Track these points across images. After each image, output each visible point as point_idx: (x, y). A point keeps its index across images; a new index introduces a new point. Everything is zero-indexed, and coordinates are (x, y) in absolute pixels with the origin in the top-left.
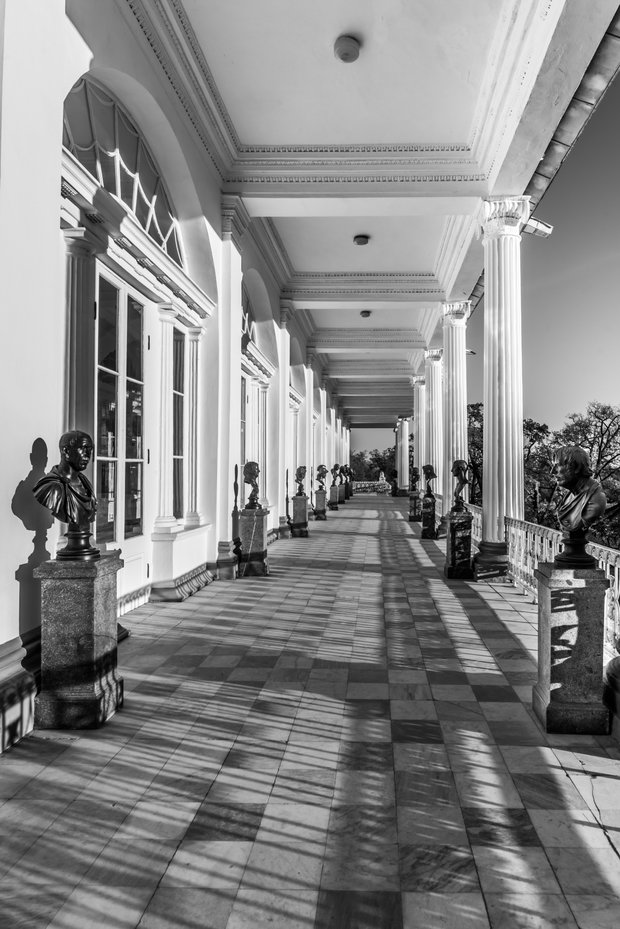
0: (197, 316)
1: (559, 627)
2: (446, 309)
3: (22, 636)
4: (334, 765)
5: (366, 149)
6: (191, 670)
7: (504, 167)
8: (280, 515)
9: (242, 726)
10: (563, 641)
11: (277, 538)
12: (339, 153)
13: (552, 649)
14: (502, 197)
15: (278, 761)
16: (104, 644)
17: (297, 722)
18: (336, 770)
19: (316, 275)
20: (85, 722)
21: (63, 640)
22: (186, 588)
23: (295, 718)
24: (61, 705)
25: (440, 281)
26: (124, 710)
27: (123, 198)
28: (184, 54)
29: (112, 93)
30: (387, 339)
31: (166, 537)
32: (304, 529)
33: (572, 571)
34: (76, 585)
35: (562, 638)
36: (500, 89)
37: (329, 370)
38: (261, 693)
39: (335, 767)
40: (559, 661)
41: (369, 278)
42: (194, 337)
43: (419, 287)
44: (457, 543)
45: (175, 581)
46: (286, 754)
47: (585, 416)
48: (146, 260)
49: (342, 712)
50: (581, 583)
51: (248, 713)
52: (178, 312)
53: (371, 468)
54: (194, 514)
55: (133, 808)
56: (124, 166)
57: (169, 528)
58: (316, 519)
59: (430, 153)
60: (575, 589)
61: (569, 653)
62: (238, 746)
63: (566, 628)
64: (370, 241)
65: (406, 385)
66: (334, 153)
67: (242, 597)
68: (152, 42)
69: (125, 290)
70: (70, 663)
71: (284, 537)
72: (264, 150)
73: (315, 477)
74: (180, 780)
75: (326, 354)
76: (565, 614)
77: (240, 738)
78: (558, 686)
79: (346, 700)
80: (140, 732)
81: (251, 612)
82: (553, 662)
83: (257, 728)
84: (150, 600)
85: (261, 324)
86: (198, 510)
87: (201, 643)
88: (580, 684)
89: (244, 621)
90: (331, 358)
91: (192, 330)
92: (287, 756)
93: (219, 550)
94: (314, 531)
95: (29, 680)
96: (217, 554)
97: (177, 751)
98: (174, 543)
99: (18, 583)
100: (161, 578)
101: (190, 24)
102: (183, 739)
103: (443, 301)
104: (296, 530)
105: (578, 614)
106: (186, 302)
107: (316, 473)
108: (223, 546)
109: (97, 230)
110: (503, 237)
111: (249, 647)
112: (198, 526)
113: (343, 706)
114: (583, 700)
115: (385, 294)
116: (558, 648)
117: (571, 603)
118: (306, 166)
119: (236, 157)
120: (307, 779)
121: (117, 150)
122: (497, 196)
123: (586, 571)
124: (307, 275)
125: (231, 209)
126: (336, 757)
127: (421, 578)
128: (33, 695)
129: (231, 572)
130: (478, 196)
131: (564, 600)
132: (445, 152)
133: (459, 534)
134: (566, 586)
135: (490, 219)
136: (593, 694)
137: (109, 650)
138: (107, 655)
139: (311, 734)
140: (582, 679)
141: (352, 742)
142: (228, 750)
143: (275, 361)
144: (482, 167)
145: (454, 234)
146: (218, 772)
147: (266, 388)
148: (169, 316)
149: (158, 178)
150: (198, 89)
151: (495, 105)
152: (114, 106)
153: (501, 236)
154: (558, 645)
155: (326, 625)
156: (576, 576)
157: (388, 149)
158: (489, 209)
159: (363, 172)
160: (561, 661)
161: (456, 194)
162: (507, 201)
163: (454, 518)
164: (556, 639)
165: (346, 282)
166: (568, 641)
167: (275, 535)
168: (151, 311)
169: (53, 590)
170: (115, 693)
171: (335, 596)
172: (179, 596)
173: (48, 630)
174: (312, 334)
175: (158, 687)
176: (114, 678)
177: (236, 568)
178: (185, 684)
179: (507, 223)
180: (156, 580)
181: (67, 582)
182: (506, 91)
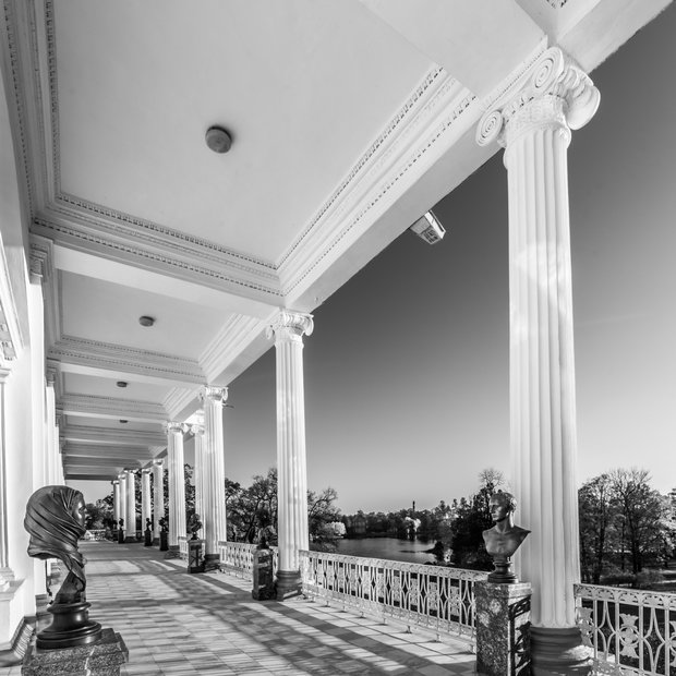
25: (204, 368)
47: (265, 477)
119: (53, 201)
125: (42, 251)
162: (297, 316)
179: (296, 332)
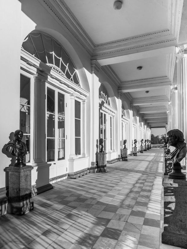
0: (84, 97)
1: (167, 202)
2: (172, 87)
3: (6, 187)
4: (73, 241)
5: (133, 38)
6: (60, 200)
7: (180, 33)
8: (118, 154)
9: (58, 221)
10: (169, 207)
11: (117, 161)
12: (125, 41)
13: (164, 210)
14: (182, 44)
15: (58, 236)
16: (25, 191)
17: (76, 223)
18: (73, 243)
19: (128, 82)
20: (18, 213)
21: (13, 189)
22: (78, 175)
23: (76, 221)
24: (12, 208)
25: (169, 78)
26: (32, 211)
27: (55, 65)
28: (71, 20)
29: (51, 36)
30: (156, 99)
31: (72, 160)
32: (126, 159)
33: (173, 180)
34: (16, 174)
35: (169, 206)
36: (174, 5)
37: (139, 110)
38: (73, 211)
39: (73, 242)
40: (167, 216)
41: (145, 80)
42: (83, 103)
43: (162, 81)
44: (167, 165)
45: (74, 173)
46: (63, 234)
48: (62, 81)
49: (92, 221)
50: (176, 185)
51: (63, 217)
52: (76, 96)
53: (161, 140)
54: (84, 154)
55: (6, 244)
56: (56, 56)
57: (73, 158)
58: (134, 156)
59: (155, 34)
60: (174, 187)
61: (172, 213)
62: (52, 229)
63: (170, 203)
64: (142, 68)
65: (165, 114)
66: (123, 41)
67: (93, 179)
68: (60, 19)
69: (57, 91)
70: (15, 196)
71: (119, 161)
72: (102, 45)
73: (133, 143)
74: (27, 237)
75: (138, 106)
76: (170, 197)
77: (54, 226)
78: (167, 225)
79: (97, 217)
80: (30, 219)
81: (92, 184)
82: (165, 215)
83: (62, 223)
84: (68, 178)
85: (111, 98)
86: (85, 153)
87: (70, 192)
88: (177, 226)
89: (88, 186)
90: (140, 107)
91: (83, 101)
92: (63, 235)
93: (91, 164)
94: (129, 159)
95: (6, 200)
96: (91, 165)
97: (34, 227)
98: (74, 162)
99: (5, 172)
100: (71, 172)
101: (71, 11)
102: (39, 223)
103: (171, 85)
104: (123, 159)
105: (175, 198)
106: (79, 93)
107: (134, 142)
108: (93, 163)
109: (43, 74)
110: (184, 59)
111: (82, 195)
112: (85, 157)
113: (93, 219)
114: (178, 233)
115: (151, 85)
116: (167, 210)
117: (173, 193)
118: (115, 47)
119: (94, 49)
120: (62, 245)
121: (53, 52)
122: (181, 44)
123: (179, 180)
124: (125, 82)
125: (94, 64)
126: (77, 238)
127: (154, 176)
128: (7, 204)
129: (94, 171)
130: (174, 46)
131: (169, 191)
132: (160, 33)
133: (168, 162)
134: (170, 186)
135: (178, 53)
136: (183, 231)
137: (28, 193)
138: (26, 195)
139: (76, 228)
140: (178, 224)
141: (86, 233)
142: (47, 229)
143: (116, 109)
144: (174, 35)
145: (170, 61)
146: (38, 236)
147: (114, 117)
148: (73, 97)
149: (69, 58)
150: (77, 30)
151: (173, 11)
152: (52, 39)
153: (183, 58)
154: (167, 209)
155: (111, 190)
156: (174, 182)
157: (140, 36)
158: (177, 50)
159: (133, 46)
160: (168, 215)
161: (165, 46)
162: (184, 46)
163: (166, 156)
164: (166, 206)
165: (137, 82)
166: (171, 208)
167: (117, 160)
168: (67, 96)
169: (12, 175)
170: (29, 206)
171: (121, 180)
172: (75, 177)
173: (10, 186)
174: (132, 100)
175: (47, 205)
176: (30, 201)
177: (96, 170)
178: (55, 205)
179: (185, 53)
180: (69, 172)
181: (14, 173)
182: (176, 5)
